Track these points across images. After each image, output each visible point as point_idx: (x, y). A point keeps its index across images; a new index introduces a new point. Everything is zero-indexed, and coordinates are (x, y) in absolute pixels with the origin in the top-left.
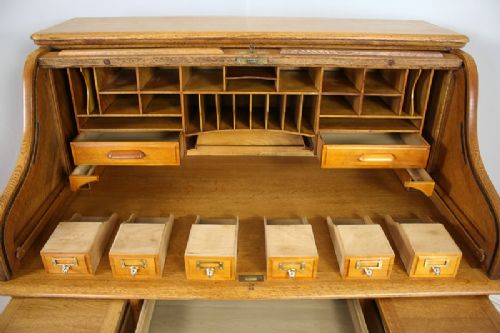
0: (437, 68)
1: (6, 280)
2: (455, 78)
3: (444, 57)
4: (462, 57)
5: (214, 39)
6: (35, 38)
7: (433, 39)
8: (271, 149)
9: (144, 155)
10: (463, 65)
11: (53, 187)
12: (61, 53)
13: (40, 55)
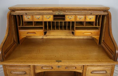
0: (102, 15)
1: (2, 61)
2: (107, 17)
3: (104, 12)
4: (108, 12)
5: (51, 9)
6: (9, 8)
7: (101, 8)
8: (65, 36)
9: (35, 33)
10: (108, 14)
11: (12, 43)
12: (15, 12)
13: (11, 12)
